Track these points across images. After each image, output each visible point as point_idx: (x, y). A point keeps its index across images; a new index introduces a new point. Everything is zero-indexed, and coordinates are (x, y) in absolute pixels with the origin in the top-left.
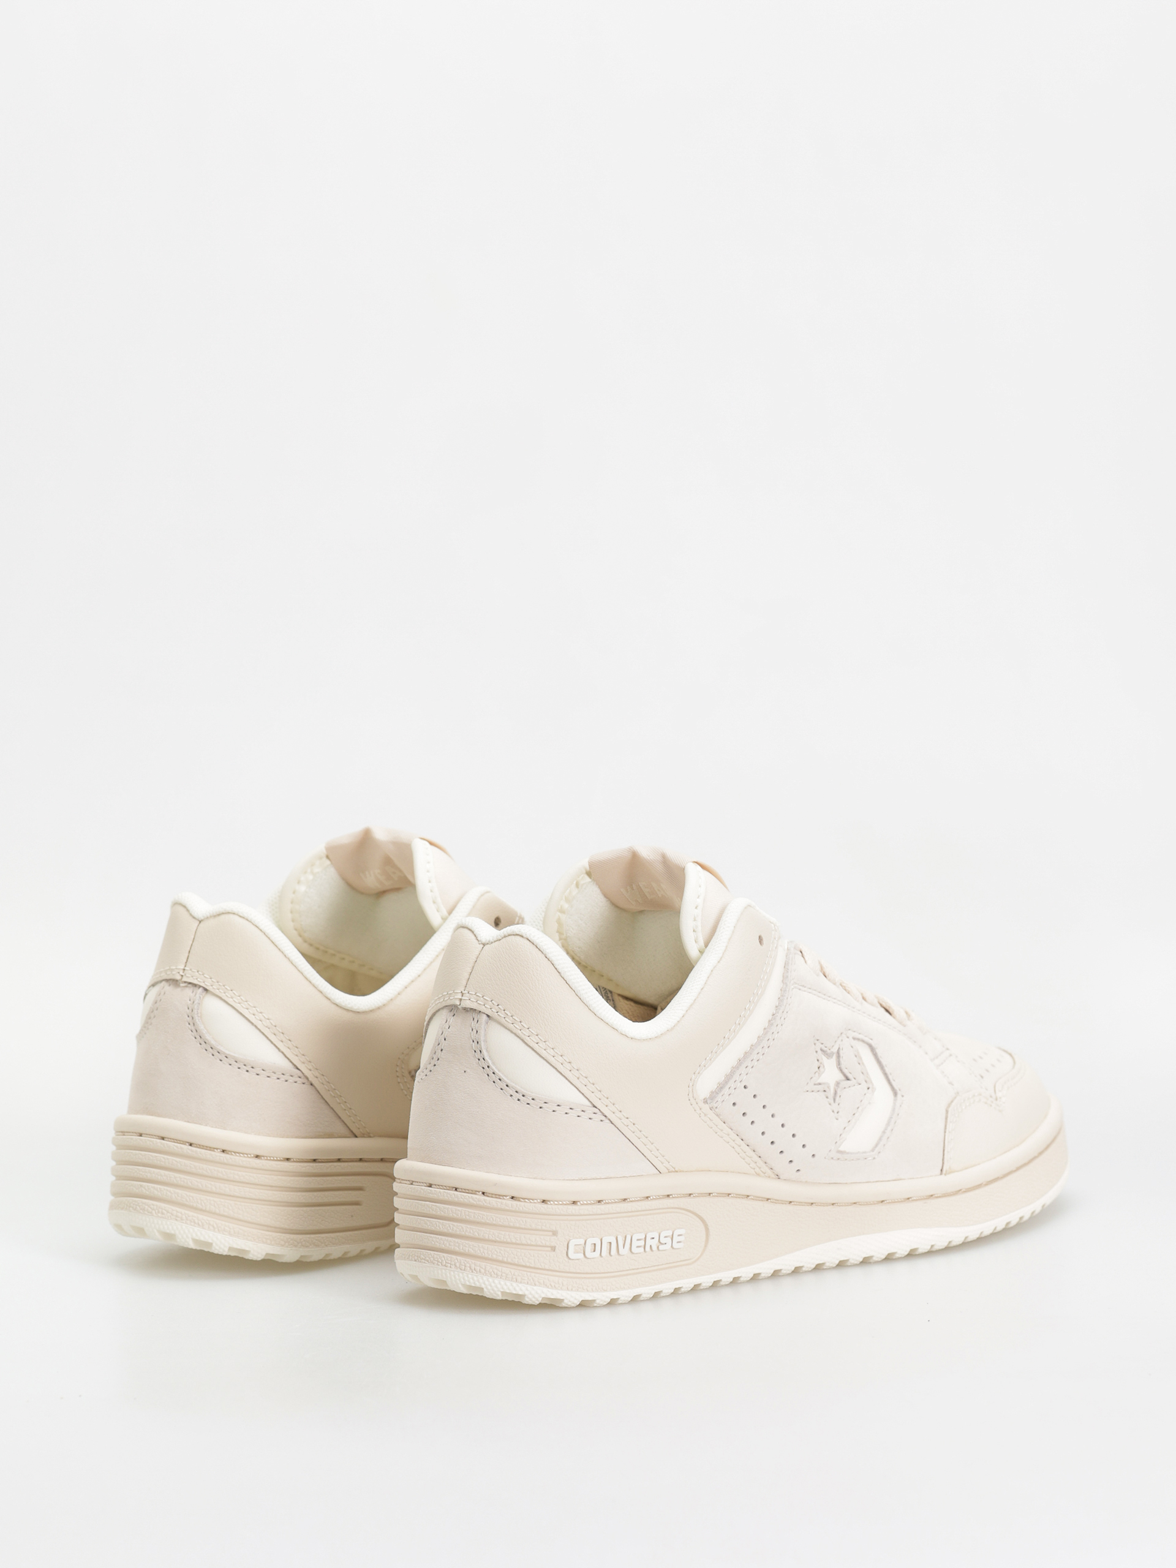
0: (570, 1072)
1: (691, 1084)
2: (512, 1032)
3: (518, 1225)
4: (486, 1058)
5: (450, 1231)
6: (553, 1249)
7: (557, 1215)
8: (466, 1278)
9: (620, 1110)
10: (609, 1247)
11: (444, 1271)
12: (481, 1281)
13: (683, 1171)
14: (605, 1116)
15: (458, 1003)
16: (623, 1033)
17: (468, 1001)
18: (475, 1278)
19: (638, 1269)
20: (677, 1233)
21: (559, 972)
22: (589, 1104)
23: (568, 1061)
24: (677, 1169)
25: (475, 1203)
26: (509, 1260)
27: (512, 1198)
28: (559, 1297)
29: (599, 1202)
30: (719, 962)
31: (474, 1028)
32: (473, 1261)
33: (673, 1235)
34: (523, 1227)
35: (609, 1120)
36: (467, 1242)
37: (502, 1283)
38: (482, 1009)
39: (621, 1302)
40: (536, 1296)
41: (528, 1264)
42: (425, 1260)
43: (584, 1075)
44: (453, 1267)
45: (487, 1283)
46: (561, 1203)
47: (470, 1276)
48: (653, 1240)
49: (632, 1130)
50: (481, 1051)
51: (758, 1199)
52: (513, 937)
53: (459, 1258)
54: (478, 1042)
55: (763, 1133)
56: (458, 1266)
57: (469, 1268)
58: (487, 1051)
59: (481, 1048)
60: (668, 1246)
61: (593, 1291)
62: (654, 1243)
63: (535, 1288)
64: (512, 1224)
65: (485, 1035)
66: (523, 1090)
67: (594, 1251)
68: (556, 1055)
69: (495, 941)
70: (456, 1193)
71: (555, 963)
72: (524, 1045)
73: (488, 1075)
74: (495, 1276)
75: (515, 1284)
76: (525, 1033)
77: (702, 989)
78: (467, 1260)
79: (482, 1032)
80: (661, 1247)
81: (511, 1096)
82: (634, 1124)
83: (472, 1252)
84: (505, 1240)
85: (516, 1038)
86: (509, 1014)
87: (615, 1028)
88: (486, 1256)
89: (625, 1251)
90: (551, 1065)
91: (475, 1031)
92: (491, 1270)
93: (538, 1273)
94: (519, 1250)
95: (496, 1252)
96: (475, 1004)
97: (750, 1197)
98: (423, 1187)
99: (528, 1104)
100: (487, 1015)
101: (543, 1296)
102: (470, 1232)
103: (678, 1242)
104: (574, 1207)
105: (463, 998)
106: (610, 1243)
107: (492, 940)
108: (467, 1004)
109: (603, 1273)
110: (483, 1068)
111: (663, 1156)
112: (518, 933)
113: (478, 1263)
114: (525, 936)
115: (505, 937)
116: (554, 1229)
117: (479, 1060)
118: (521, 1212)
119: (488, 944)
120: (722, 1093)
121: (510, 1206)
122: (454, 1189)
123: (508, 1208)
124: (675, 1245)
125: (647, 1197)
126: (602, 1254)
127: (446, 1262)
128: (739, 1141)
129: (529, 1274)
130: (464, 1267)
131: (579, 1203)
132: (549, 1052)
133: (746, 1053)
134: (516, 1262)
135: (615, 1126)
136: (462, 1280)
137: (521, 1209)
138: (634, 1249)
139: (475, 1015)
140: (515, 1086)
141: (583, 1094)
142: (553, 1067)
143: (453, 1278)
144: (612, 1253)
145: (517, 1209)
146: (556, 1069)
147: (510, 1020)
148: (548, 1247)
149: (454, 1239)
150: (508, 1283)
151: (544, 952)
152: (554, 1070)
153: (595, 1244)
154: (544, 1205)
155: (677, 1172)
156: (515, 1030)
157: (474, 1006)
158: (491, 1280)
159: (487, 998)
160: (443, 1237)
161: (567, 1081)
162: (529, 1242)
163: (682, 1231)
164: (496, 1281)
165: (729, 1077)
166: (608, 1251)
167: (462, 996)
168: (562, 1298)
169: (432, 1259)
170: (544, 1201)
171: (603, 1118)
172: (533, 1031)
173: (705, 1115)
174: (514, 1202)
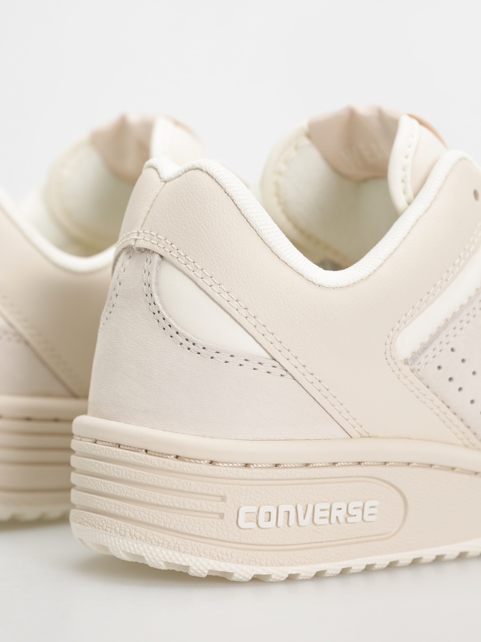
0: (245, 319)
1: (388, 341)
2: (184, 273)
3: (181, 488)
4: (157, 302)
5: (111, 492)
6: (222, 516)
7: (225, 478)
8: (126, 545)
9: (303, 364)
10: (287, 516)
11: (104, 536)
12: (141, 548)
13: (378, 437)
14: (286, 370)
15: (133, 243)
16: (310, 280)
17: (142, 241)
18: (135, 545)
19: (322, 542)
20: (368, 504)
21: (239, 210)
22: (269, 357)
23: (244, 307)
24: (371, 434)
25: (136, 461)
26: (172, 527)
27: (177, 457)
28: (227, 570)
29: (276, 465)
30: (426, 212)
31: (146, 270)
32: (134, 526)
33: (364, 506)
34: (188, 490)
35: (291, 374)
36: (127, 505)
37: (164, 552)
38: (155, 248)
39: (302, 578)
40: (202, 568)
41: (192, 532)
42: (87, 522)
43: (262, 323)
44: (113, 532)
45: (147, 551)
46: (231, 465)
47: (130, 542)
48: (339, 511)
49: (318, 388)
50: (152, 295)
51: (464, 472)
52: (193, 171)
53: (119, 522)
54: (149, 285)
55: (472, 402)
56: (118, 531)
57: (129, 534)
58: (158, 294)
59: (151, 291)
60: (358, 519)
61: (267, 565)
62: (342, 514)
63: (200, 559)
64: (175, 487)
65: (157, 277)
66: (193, 338)
67: (269, 521)
68: (231, 299)
69: (176, 178)
70: (118, 450)
71: (235, 198)
72: (196, 287)
73: (158, 321)
74: (157, 544)
75: (177, 554)
76: (198, 274)
77: (404, 238)
78: (128, 524)
79: (154, 274)
80: (350, 519)
81: (181, 344)
82: (320, 381)
83: (132, 515)
84: (167, 504)
85: (189, 280)
86: (182, 254)
87: (301, 272)
88: (147, 520)
89: (306, 522)
90: (225, 311)
91: (147, 273)
92: (152, 537)
93: (204, 543)
94: (183, 516)
95: (157, 518)
96: (149, 243)
97: (456, 470)
98: (88, 443)
99: (199, 353)
100: (160, 255)
101: (209, 568)
102: (131, 494)
103: (370, 515)
104: (246, 470)
105: (138, 238)
106: (288, 512)
107: (173, 177)
108: (142, 244)
109: (279, 545)
110: (154, 313)
111: (355, 419)
112: (198, 166)
113: (138, 528)
114: (204, 170)
115: (186, 172)
116: (223, 494)
117: (150, 304)
118: (185, 474)
119: (169, 181)
120: (426, 354)
121: (173, 466)
122: (118, 446)
123: (171, 469)
124: (366, 518)
125: (334, 464)
126: (279, 525)
127: (107, 527)
128: (444, 408)
129: (193, 543)
130: (124, 532)
131: (252, 466)
132: (223, 296)
133: (454, 313)
134: (180, 530)
135: (297, 382)
136: (123, 547)
137: (185, 470)
138: (317, 520)
139: (148, 256)
140: (186, 333)
141: (260, 344)
142: (227, 313)
143: (114, 545)
144: (290, 524)
145: (181, 469)
146: (230, 315)
147: (183, 260)
148: (215, 513)
149: (115, 501)
150: (170, 553)
151: (223, 186)
152: (229, 316)
153: (270, 513)
154: (211, 467)
155: (371, 437)
156: (187, 271)
157: (147, 245)
158: (151, 548)
159: (161, 237)
160: (105, 499)
161: (242, 329)
162: (194, 508)
163: (375, 503)
164: (157, 550)
165: (434, 338)
166: (286, 521)
167: (138, 236)
168: (231, 572)
169: (94, 522)
170: (211, 462)
171: (284, 373)
172: (206, 273)
173: (405, 377)
174: (178, 463)
